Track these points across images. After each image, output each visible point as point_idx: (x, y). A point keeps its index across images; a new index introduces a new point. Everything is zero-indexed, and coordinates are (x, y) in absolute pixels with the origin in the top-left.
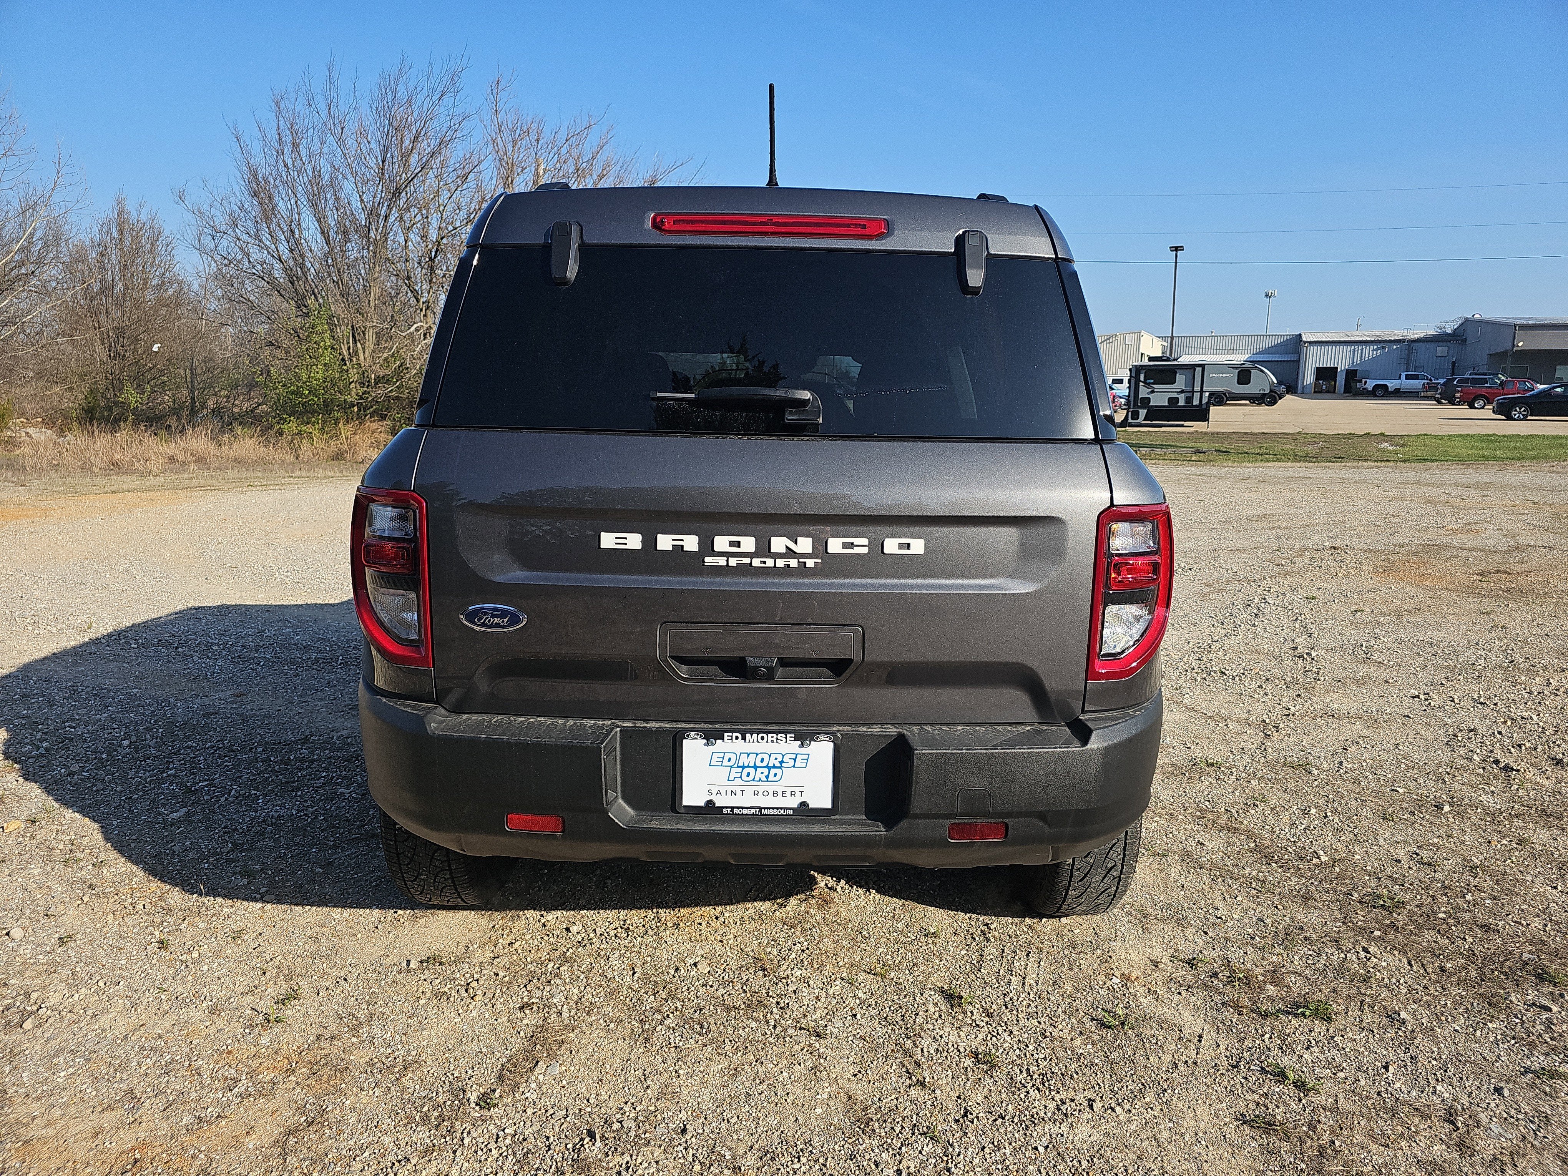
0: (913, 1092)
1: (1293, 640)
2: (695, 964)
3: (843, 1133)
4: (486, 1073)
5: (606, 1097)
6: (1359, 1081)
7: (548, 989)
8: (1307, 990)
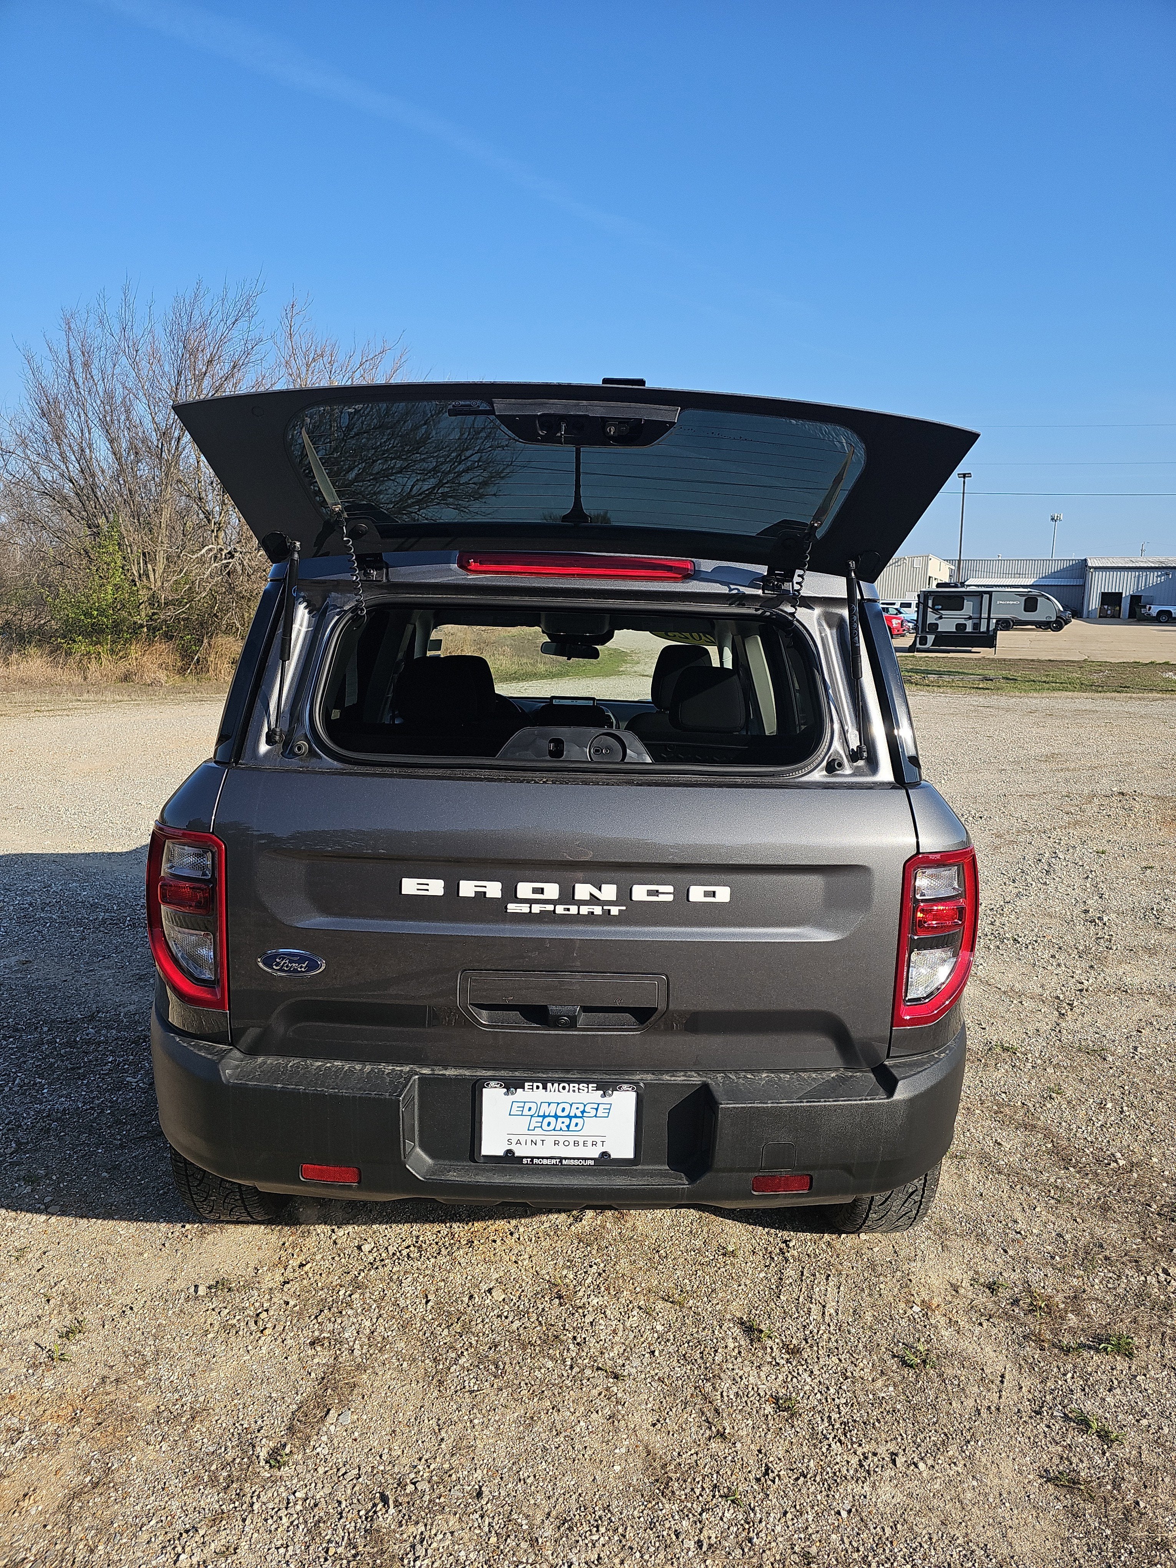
0: (713, 1445)
1: (1085, 902)
2: (490, 1291)
3: (642, 1496)
4: (276, 1423)
5: (400, 1453)
6: (1162, 1429)
7: (339, 1320)
8: (1109, 1320)
